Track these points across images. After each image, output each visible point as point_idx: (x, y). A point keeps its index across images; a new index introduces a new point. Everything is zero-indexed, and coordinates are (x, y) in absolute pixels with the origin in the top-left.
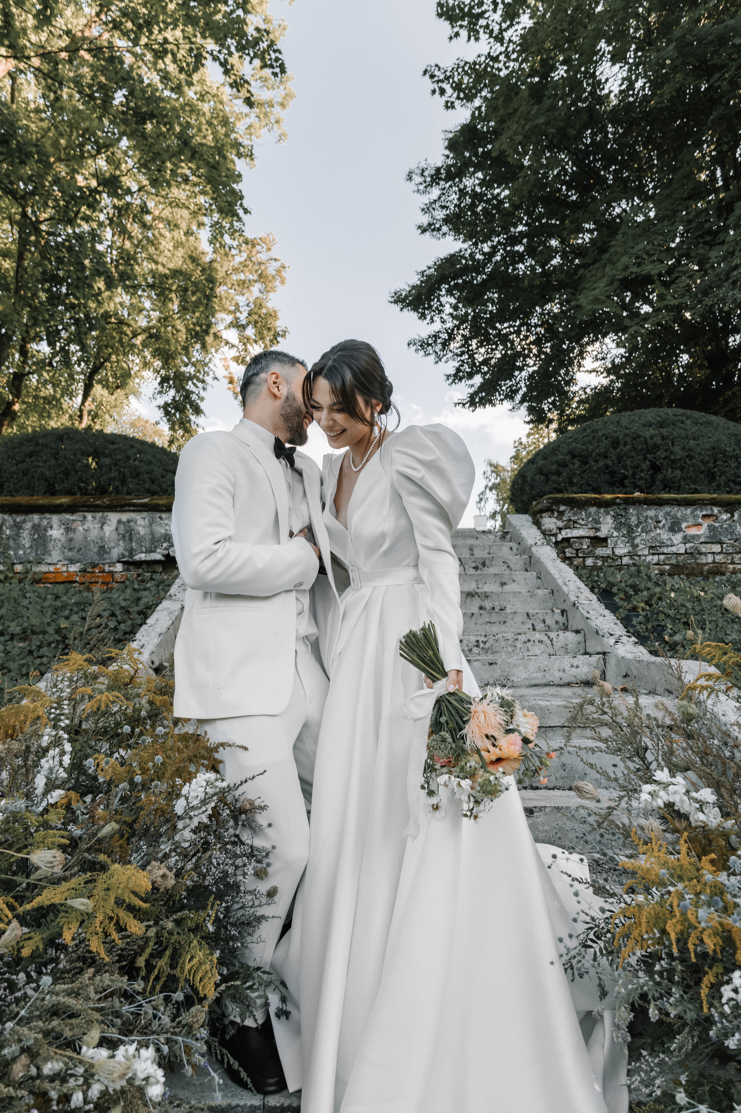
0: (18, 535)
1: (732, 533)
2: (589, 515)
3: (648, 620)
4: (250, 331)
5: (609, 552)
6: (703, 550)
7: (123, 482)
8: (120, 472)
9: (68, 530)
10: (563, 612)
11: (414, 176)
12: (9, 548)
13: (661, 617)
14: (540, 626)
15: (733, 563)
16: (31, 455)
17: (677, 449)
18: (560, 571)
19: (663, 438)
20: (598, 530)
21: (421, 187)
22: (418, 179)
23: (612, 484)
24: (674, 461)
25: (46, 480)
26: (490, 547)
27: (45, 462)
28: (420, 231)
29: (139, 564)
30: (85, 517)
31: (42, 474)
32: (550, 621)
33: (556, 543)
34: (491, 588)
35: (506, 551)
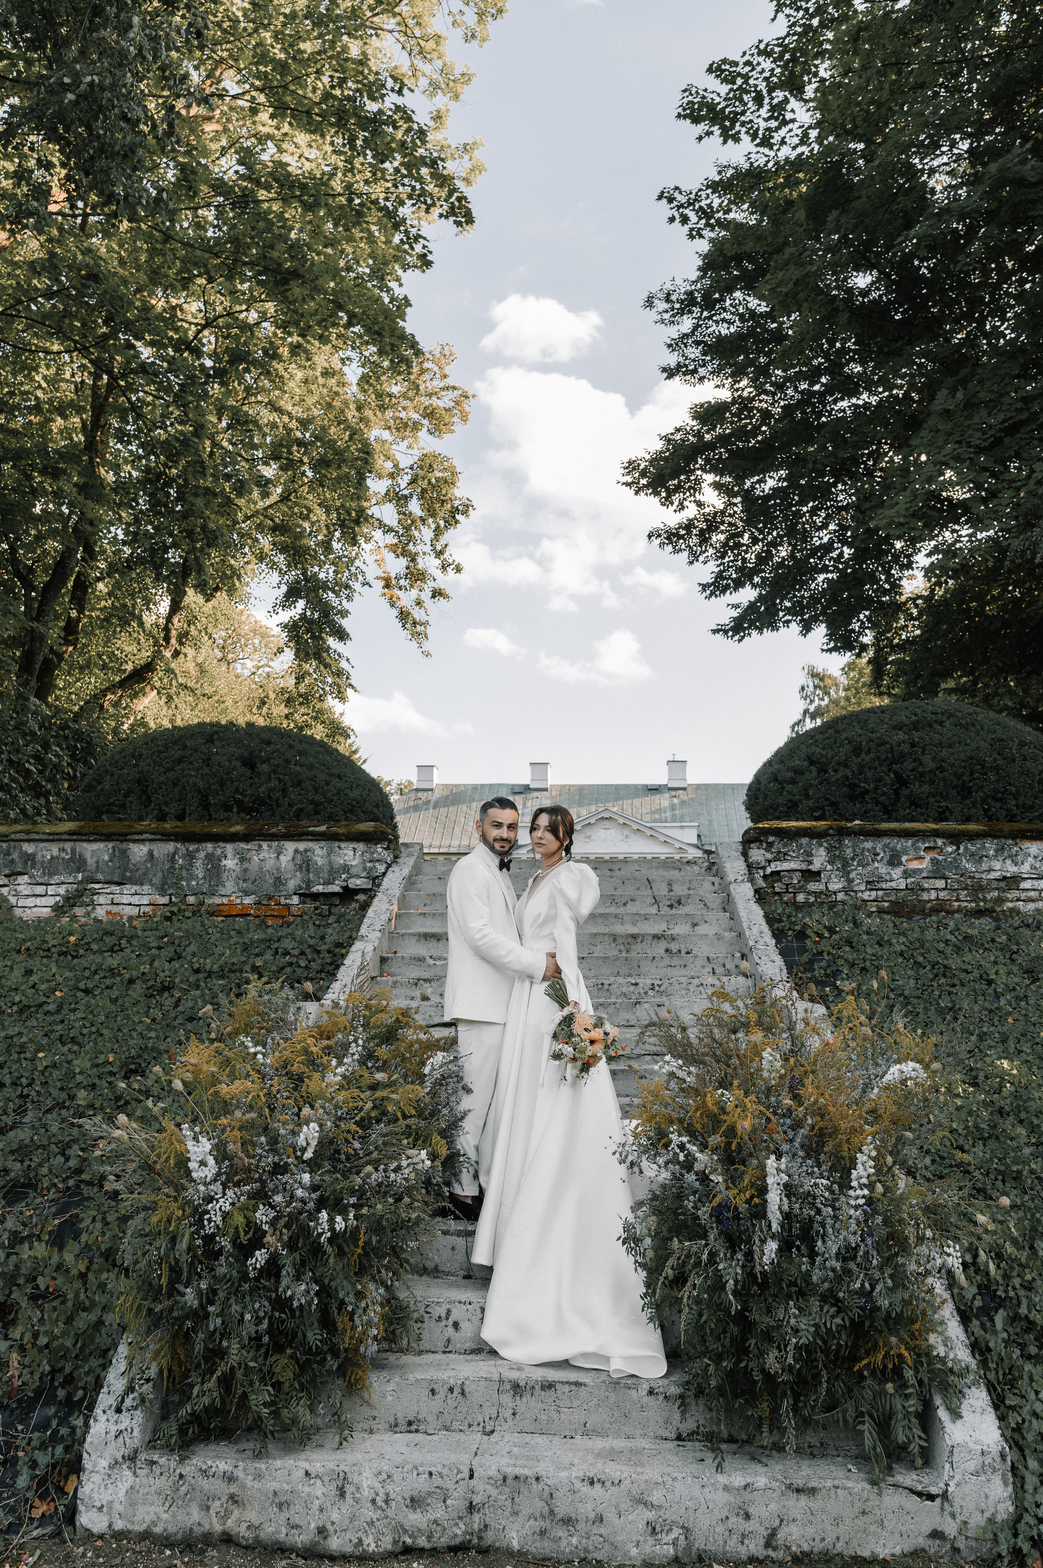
0: (191, 865)
1: (956, 868)
2: (800, 847)
3: (829, 966)
4: (415, 507)
5: (822, 887)
6: (926, 886)
7: (284, 791)
8: (280, 781)
9: (243, 860)
10: (743, 956)
11: (656, 302)
12: (182, 878)
13: (840, 962)
14: (719, 970)
15: (958, 900)
16: (180, 761)
17: (927, 759)
18: (750, 912)
19: (913, 745)
20: (810, 863)
21: (666, 316)
22: (662, 306)
23: (852, 798)
24: (922, 774)
25: (199, 791)
26: (690, 882)
27: (197, 770)
28: (665, 375)
29: (315, 896)
30: (260, 846)
31: (195, 784)
32: (730, 966)
33: (765, 877)
34: (681, 929)
35: (706, 887)
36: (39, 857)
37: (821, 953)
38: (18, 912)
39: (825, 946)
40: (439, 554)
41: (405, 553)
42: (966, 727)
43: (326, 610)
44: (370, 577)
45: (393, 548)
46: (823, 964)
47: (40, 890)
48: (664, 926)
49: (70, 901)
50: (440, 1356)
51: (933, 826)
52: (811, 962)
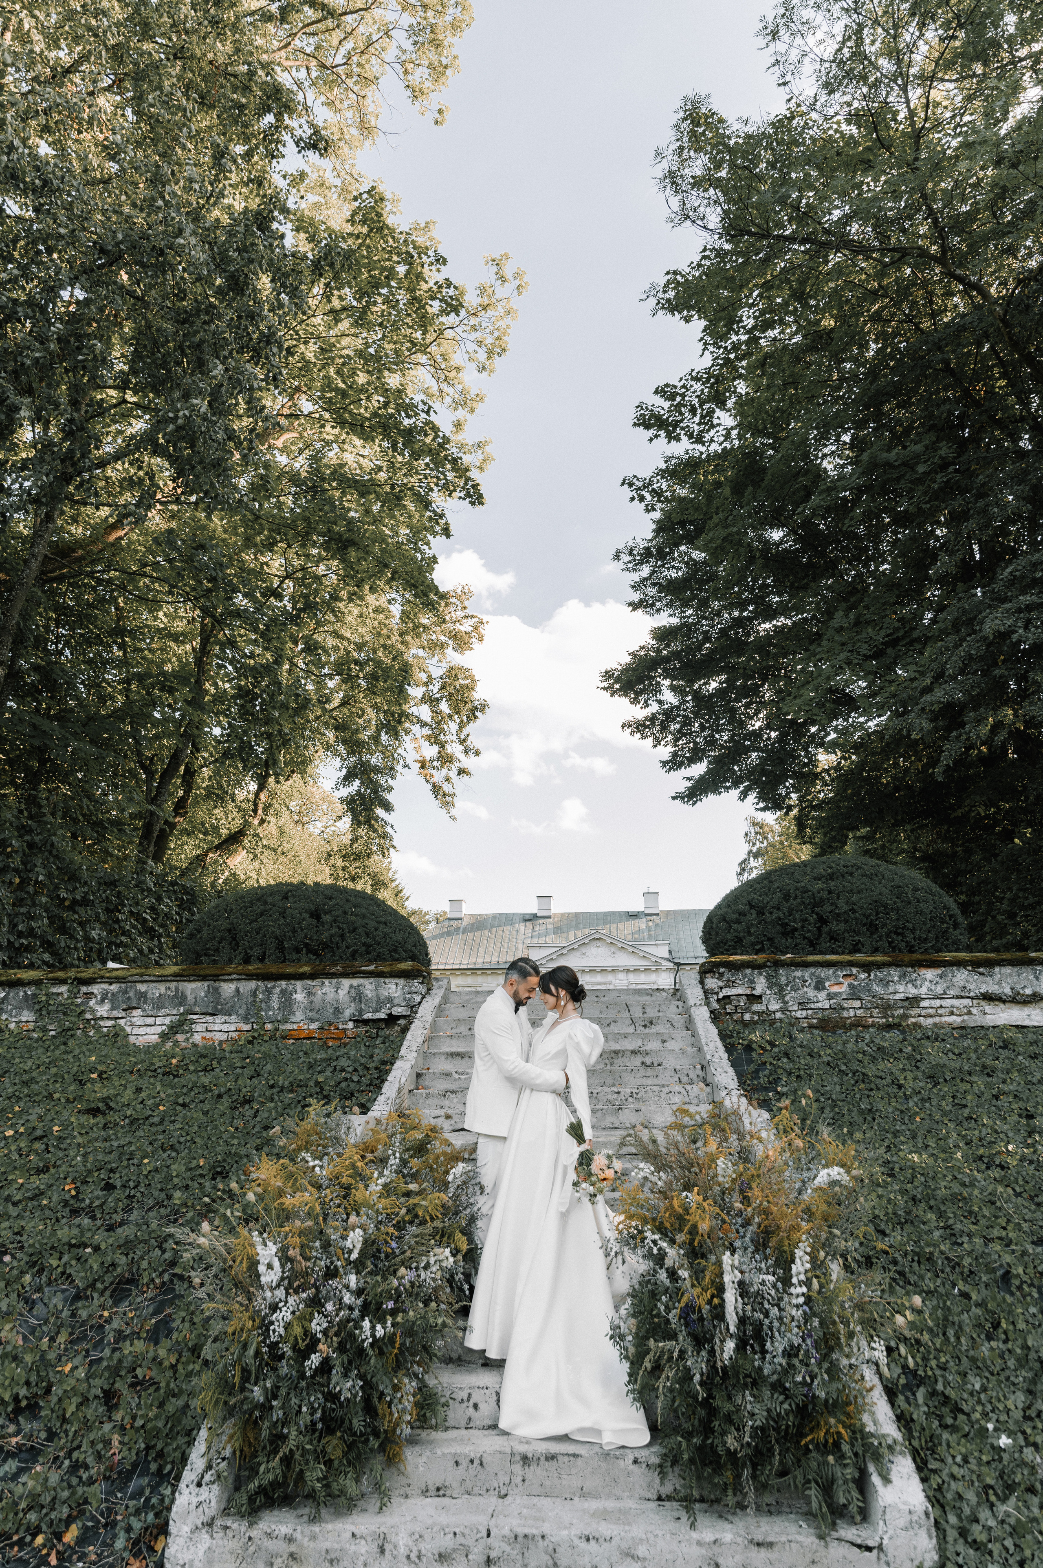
0: (269, 999)
1: (869, 991)
2: (745, 976)
3: (771, 1074)
4: (444, 707)
5: (764, 1008)
6: (845, 1005)
7: (342, 936)
8: (339, 928)
9: (309, 994)
10: (703, 1067)
11: (622, 555)
12: (261, 1010)
13: (780, 1071)
14: (685, 1079)
15: (871, 1017)
16: (262, 914)
17: (841, 903)
18: (707, 1031)
19: (830, 892)
20: (753, 989)
21: (630, 566)
22: (627, 558)
23: (785, 934)
24: (838, 915)
25: (276, 938)
26: (660, 1006)
27: (275, 921)
28: (631, 608)
29: (366, 1022)
30: (323, 983)
31: (273, 932)
32: (693, 1075)
33: (718, 1000)
34: (653, 1045)
35: (672, 1010)
36: (150, 995)
37: (764, 1063)
38: (132, 1039)
39: (766, 1058)
40: (462, 742)
41: (438, 742)
42: (871, 877)
43: (375, 788)
44: (409, 761)
45: (428, 738)
46: (766, 1072)
47: (150, 1021)
48: (640, 1043)
49: (174, 1029)
50: (463, 1432)
51: (848, 958)
52: (757, 1071)
